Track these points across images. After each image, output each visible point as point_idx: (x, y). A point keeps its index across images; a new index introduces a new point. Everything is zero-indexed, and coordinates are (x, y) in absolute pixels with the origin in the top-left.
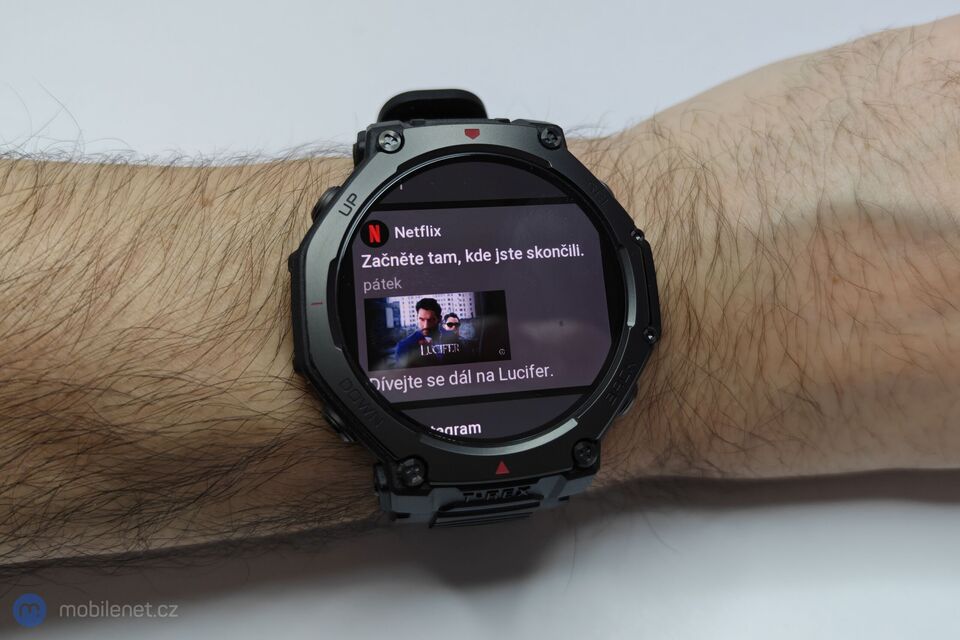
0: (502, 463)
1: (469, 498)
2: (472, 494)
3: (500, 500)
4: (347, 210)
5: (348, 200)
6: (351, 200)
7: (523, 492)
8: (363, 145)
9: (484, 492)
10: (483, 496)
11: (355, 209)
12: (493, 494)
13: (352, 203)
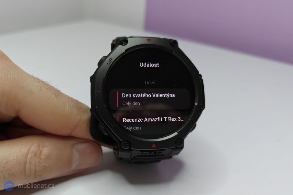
0: (154, 144)
1: (143, 154)
2: (144, 153)
3: (152, 156)
4: (109, 63)
5: (109, 60)
6: (110, 60)
7: (159, 154)
8: (114, 43)
9: (147, 153)
10: (147, 154)
11: (112, 63)
12: (150, 153)
13: (111, 60)
